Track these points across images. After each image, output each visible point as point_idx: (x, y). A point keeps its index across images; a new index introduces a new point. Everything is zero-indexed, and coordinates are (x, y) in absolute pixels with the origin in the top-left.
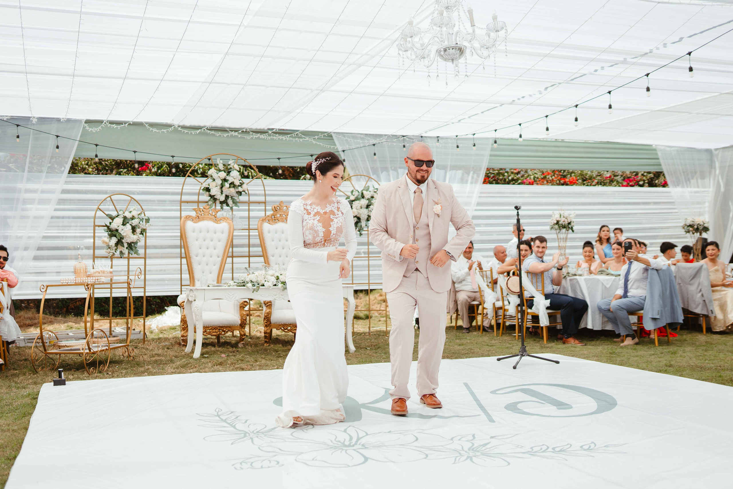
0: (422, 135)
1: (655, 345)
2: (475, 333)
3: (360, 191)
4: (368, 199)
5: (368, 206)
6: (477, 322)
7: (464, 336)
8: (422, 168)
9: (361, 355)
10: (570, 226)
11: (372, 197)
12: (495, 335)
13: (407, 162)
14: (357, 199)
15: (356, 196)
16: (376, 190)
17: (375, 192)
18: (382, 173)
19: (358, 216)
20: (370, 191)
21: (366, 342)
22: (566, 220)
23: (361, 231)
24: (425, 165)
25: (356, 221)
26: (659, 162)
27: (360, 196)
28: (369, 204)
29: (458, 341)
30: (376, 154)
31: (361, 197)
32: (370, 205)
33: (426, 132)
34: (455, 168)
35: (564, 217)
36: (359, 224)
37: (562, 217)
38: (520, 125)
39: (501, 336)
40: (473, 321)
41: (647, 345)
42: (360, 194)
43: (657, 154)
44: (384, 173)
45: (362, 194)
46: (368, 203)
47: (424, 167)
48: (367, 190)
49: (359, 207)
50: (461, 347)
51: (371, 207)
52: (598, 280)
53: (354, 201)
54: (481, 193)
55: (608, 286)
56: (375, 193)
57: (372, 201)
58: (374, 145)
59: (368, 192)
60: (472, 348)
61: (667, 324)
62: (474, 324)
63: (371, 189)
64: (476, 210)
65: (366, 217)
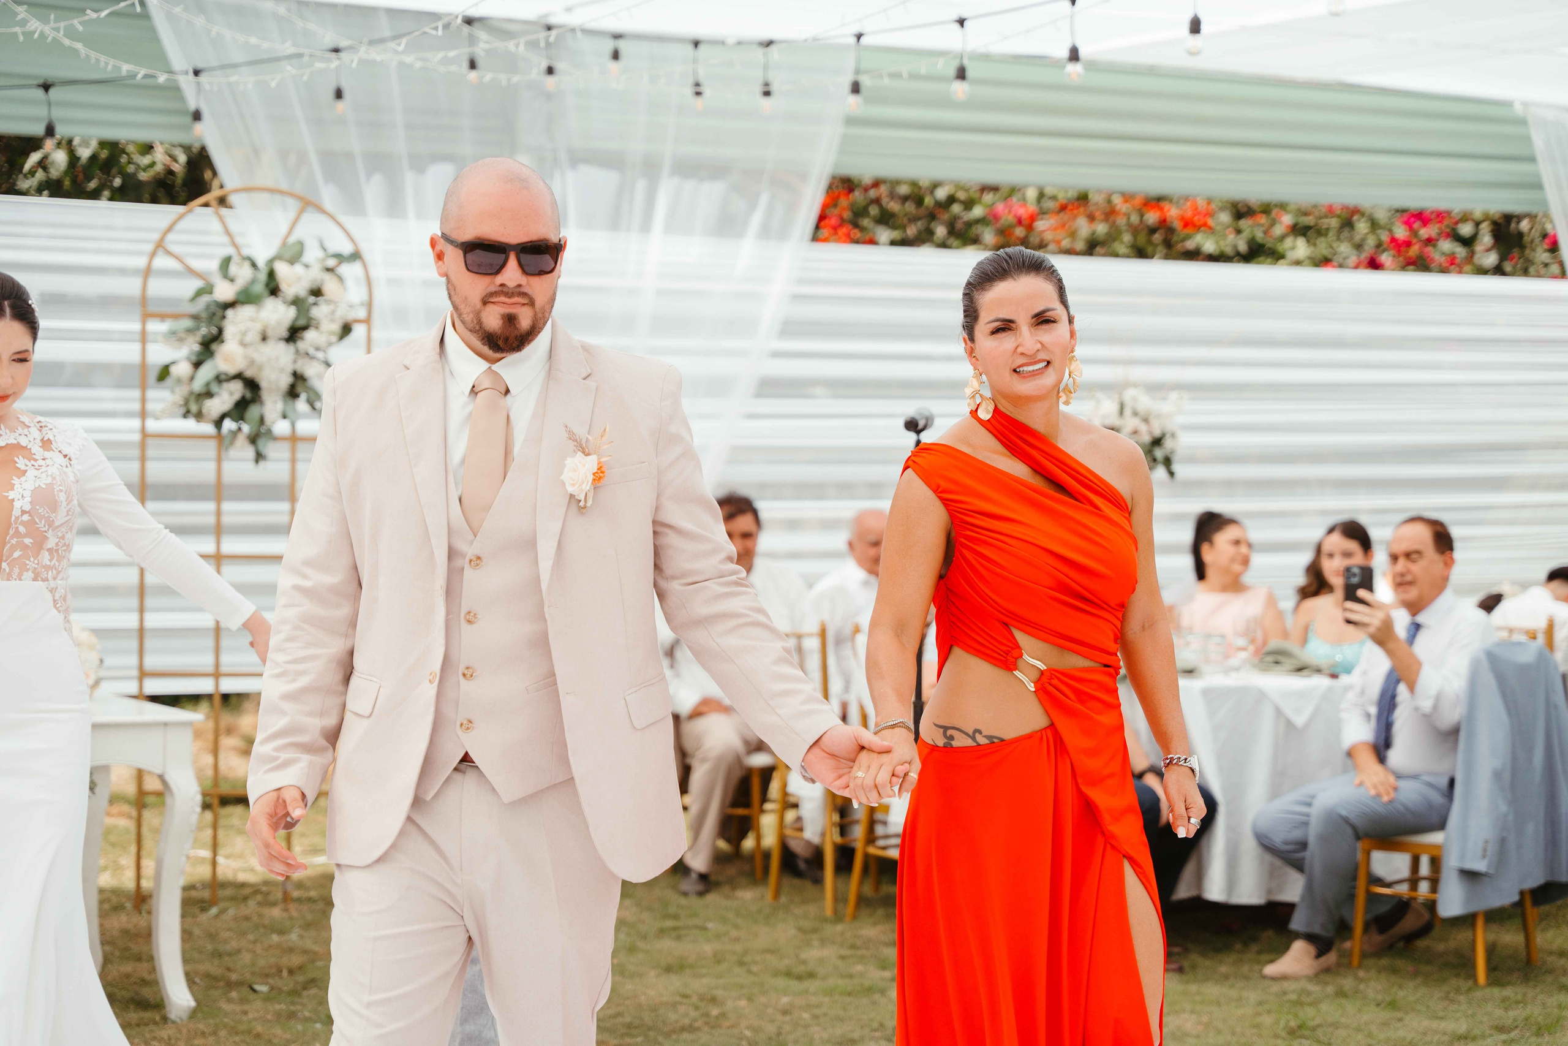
0: (553, 20)
1: (1476, 981)
2: (747, 895)
3: (261, 263)
4: (296, 302)
5: (294, 334)
6: (758, 838)
7: (694, 915)
8: (499, 279)
9: (215, 1033)
10: (1159, 453)
11: (317, 292)
12: (829, 912)
13: (440, 257)
14: (245, 298)
15: (240, 283)
16: (331, 263)
17: (329, 270)
18: (369, 175)
19: (249, 374)
20: (307, 266)
21: (259, 948)
22: (1143, 428)
23: (261, 443)
24: (512, 263)
25: (237, 396)
26: (1538, 175)
27: (259, 288)
28: (301, 322)
29: (667, 944)
30: (346, 94)
31: (266, 293)
32: (305, 328)
33: (569, 10)
34: (687, 169)
35: (1135, 414)
36: (253, 411)
37: (1128, 412)
38: (961, 22)
39: (855, 917)
40: (743, 835)
41: (1444, 980)
42: (263, 277)
43: (1527, 139)
44: (377, 179)
45: (271, 275)
46: (296, 319)
47: (511, 274)
48: (292, 261)
49: (253, 336)
50: (675, 982)
51: (310, 335)
52: (1261, 696)
53: (231, 305)
54: (801, 281)
55: (1299, 720)
56: (328, 278)
57: (315, 312)
58: (336, 50)
59: (298, 268)
60: (719, 993)
61: (1522, 893)
62: (748, 843)
63: (313, 254)
64: (776, 354)
65: (286, 380)
